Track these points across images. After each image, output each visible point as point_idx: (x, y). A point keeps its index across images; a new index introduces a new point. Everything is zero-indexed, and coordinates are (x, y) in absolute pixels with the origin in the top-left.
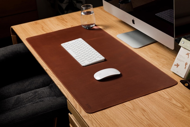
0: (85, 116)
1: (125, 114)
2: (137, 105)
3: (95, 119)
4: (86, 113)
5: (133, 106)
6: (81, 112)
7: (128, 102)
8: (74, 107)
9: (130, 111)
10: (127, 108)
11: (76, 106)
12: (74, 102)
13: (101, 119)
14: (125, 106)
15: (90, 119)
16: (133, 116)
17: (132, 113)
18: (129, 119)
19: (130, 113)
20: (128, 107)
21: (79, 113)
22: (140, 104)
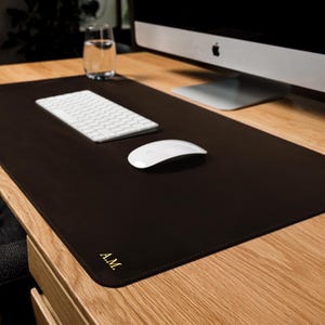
0: (97, 302)
1: (268, 291)
2: (300, 252)
3: (142, 313)
4: (101, 287)
5: (288, 256)
6: (77, 281)
7: (258, 239)
8: (53, 262)
9: (285, 277)
10: (267, 263)
11: (60, 258)
12: (52, 242)
13: (172, 313)
14: (257, 256)
15: (121, 314)
16: (306, 296)
17: (296, 285)
18: (296, 311)
19: (290, 286)
20: (267, 260)
21: (70, 286)
22: (309, 247)
